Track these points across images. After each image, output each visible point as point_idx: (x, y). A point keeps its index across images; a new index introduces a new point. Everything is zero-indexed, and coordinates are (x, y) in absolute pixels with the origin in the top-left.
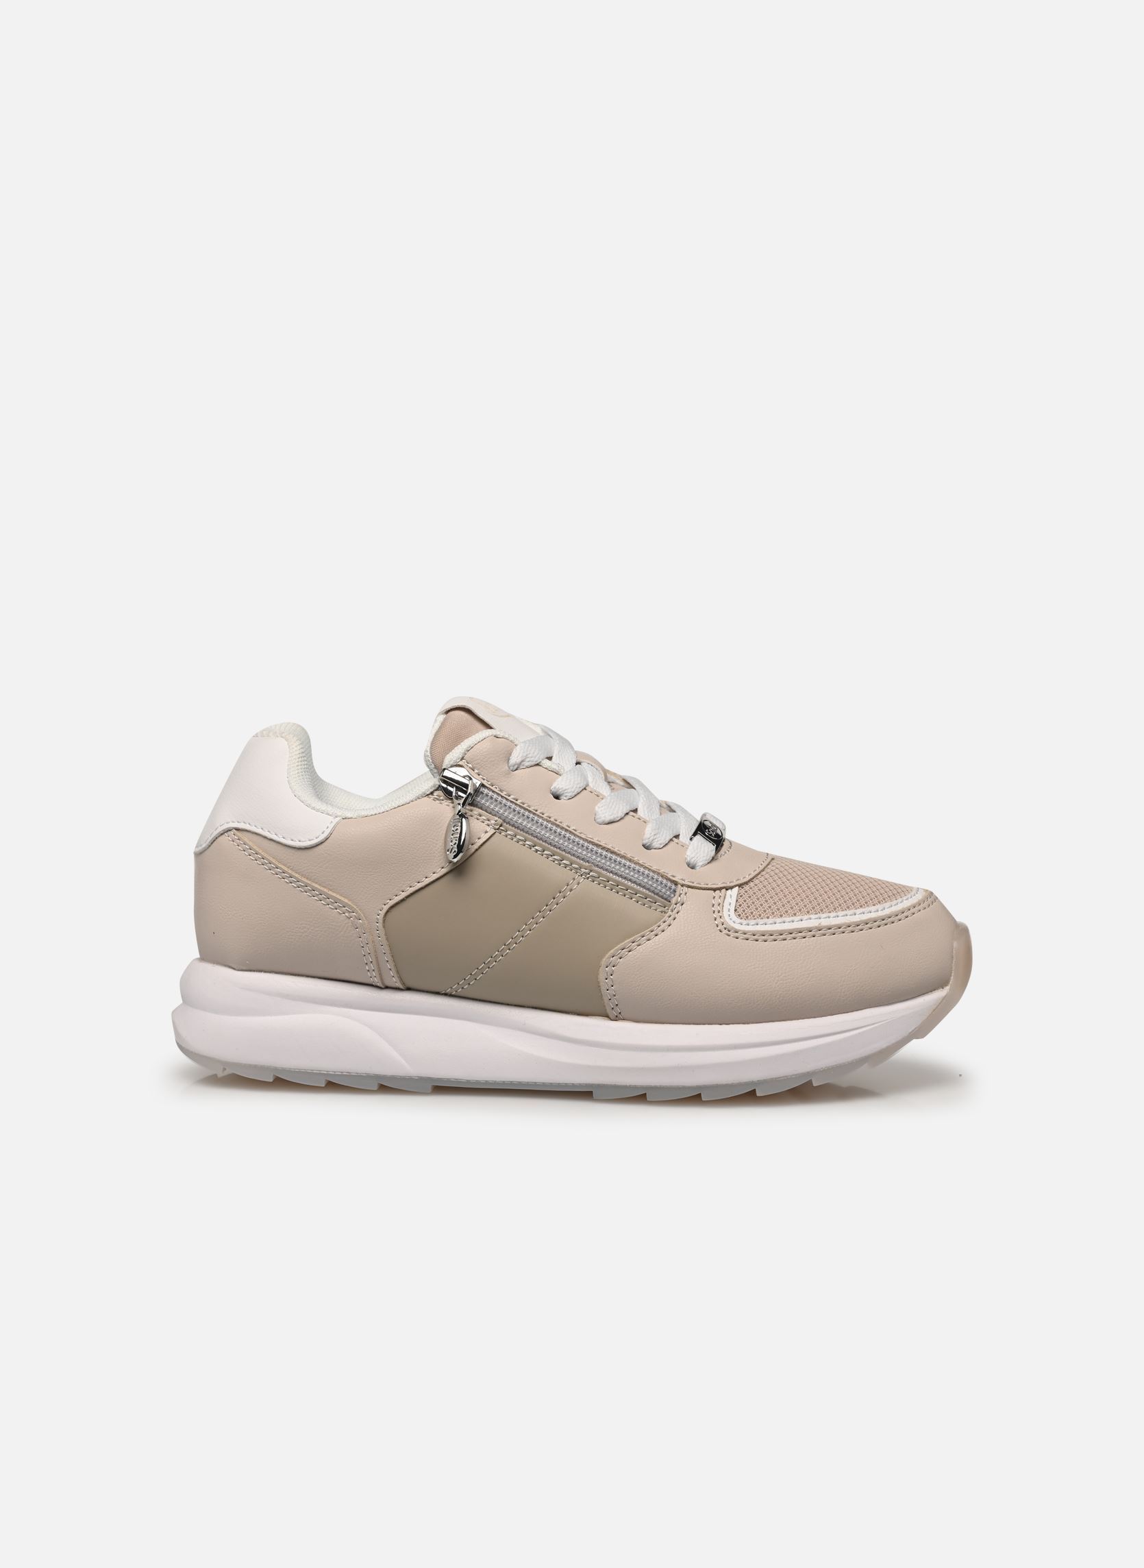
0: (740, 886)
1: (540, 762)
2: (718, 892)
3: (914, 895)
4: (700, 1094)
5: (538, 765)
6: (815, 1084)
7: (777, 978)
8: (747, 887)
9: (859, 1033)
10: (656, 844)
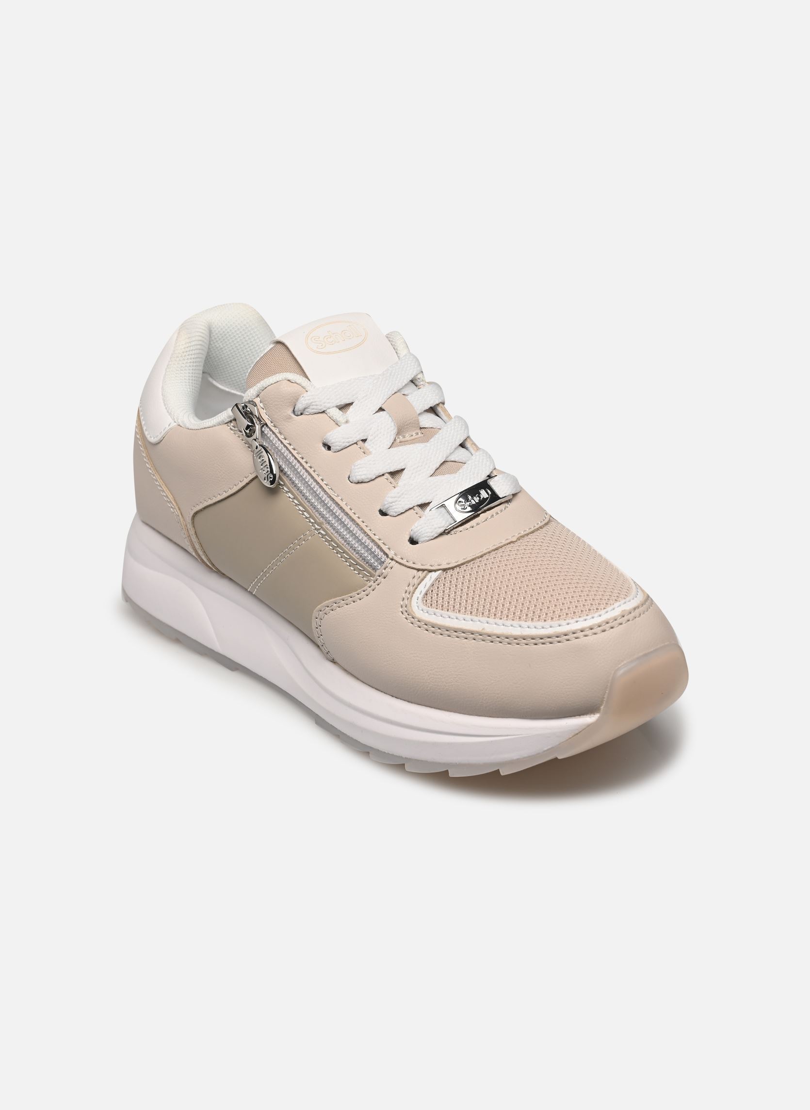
0: (444, 570)
1: (326, 410)
2: (420, 572)
3: (633, 599)
4: (404, 764)
5: (324, 412)
6: (451, 775)
7: (430, 672)
8: (450, 572)
9: (492, 741)
10: (390, 512)
